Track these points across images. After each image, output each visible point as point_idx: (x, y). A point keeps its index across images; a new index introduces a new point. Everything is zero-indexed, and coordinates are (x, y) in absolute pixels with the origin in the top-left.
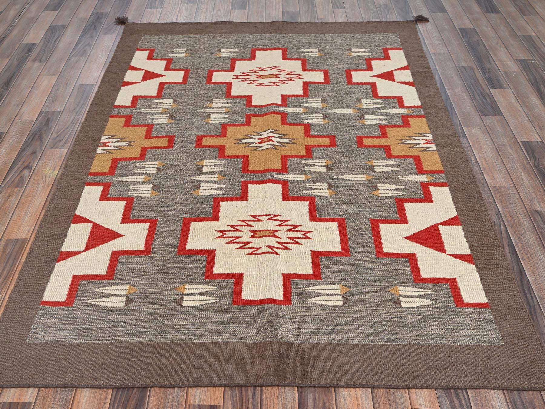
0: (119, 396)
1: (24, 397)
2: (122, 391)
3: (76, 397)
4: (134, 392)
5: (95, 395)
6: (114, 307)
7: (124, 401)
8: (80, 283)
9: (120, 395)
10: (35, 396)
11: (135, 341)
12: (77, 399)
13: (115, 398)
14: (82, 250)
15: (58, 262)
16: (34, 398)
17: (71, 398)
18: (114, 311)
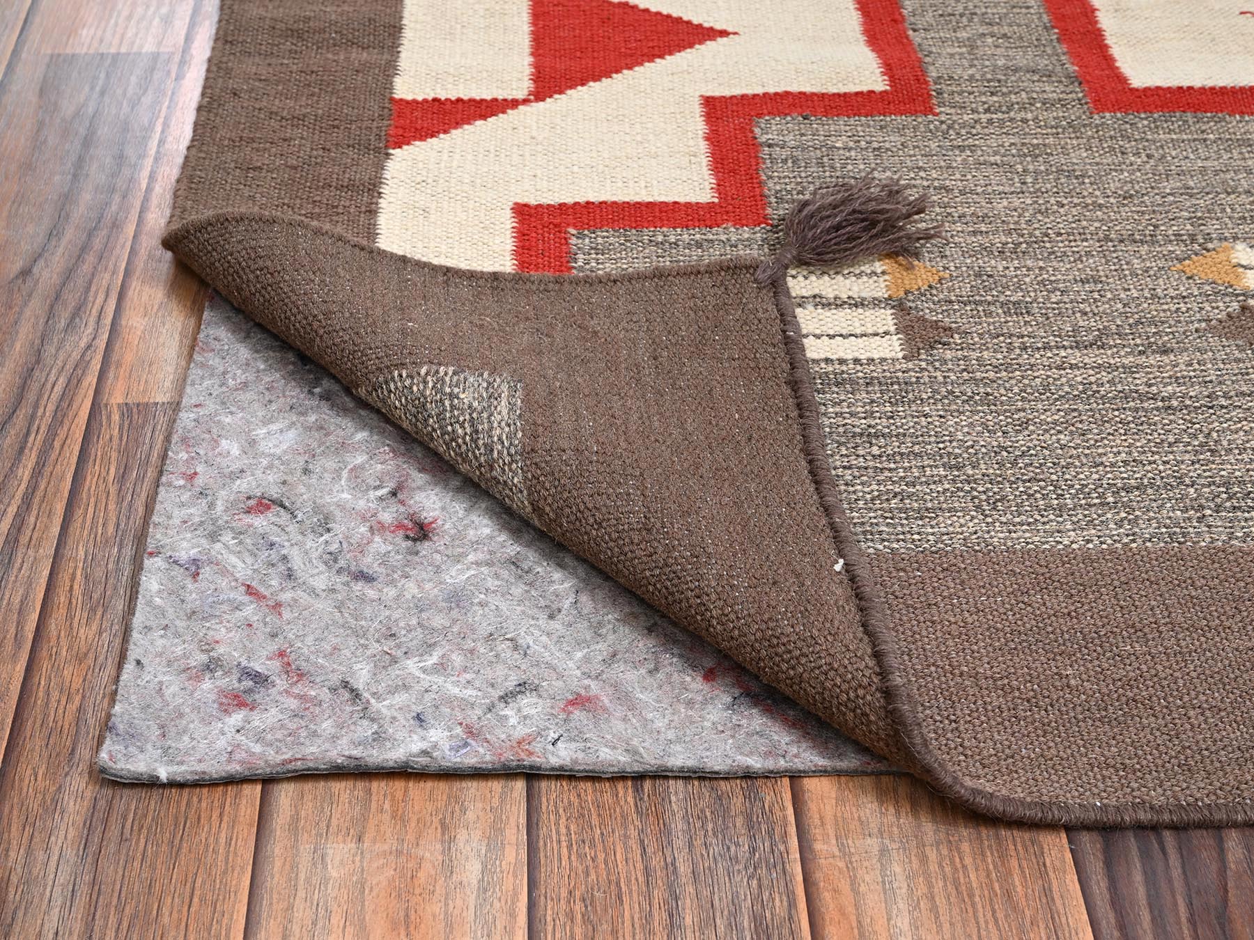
0: (1141, 892)
1: (437, 908)
2: (1146, 855)
3: (826, 898)
4: (1230, 857)
5: (956, 884)
6: (842, 361)
7: (1192, 921)
8: (573, 241)
9: (1138, 877)
10: (516, 895)
11: (1072, 539)
12: (842, 911)
13: (1117, 901)
14: (520, 95)
15: (399, 145)
16: (513, 915)
17: (792, 904)
18: (853, 382)
